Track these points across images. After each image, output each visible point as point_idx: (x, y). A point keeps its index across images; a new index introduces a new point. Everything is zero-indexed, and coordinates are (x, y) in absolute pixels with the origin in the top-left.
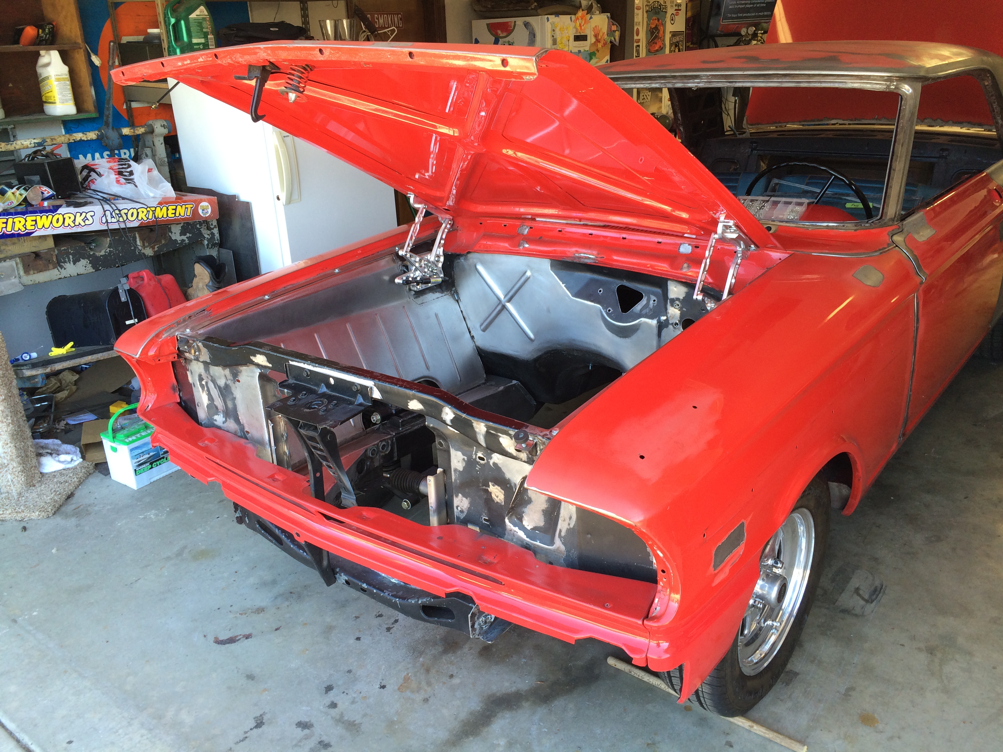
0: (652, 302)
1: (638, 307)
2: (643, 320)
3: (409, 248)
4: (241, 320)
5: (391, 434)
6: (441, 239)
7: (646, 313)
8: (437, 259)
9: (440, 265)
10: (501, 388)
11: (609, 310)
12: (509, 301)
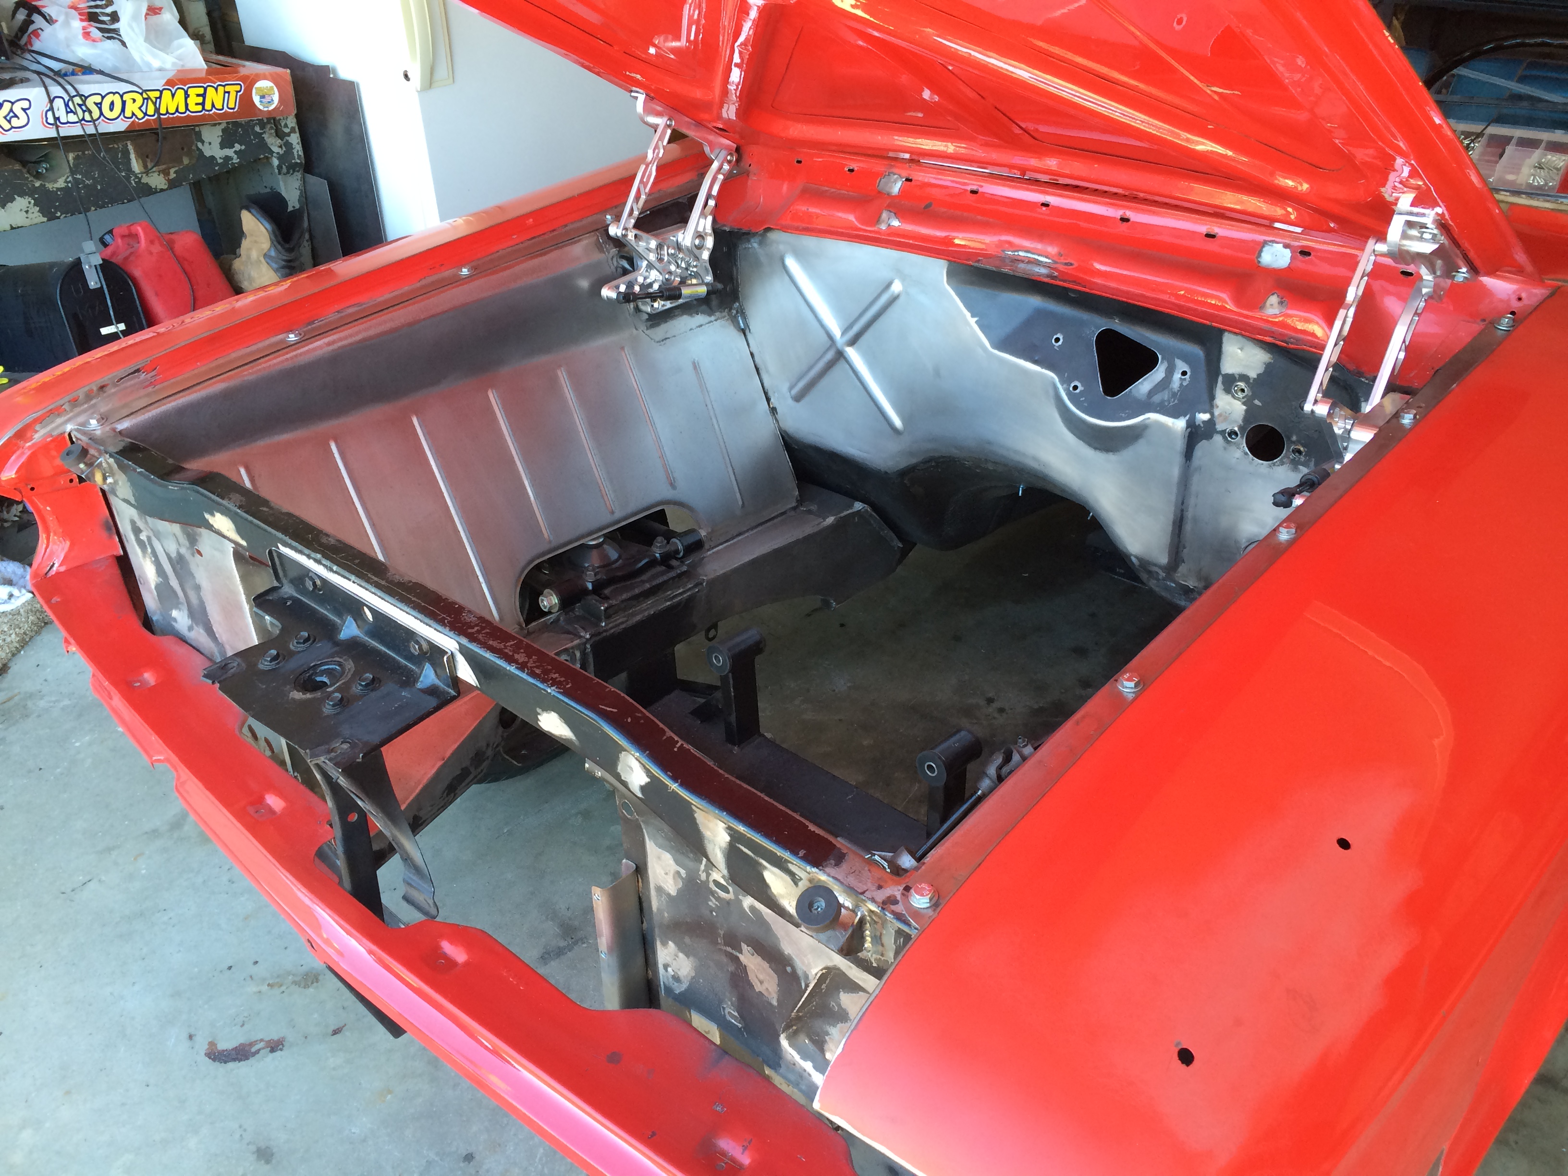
0: (1177, 376)
1: (1144, 386)
2: (1153, 416)
3: (633, 221)
4: (226, 395)
5: (581, 637)
6: (709, 196)
7: (1163, 401)
8: (697, 242)
9: (706, 255)
10: (830, 520)
11: (1075, 388)
12: (852, 342)
